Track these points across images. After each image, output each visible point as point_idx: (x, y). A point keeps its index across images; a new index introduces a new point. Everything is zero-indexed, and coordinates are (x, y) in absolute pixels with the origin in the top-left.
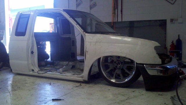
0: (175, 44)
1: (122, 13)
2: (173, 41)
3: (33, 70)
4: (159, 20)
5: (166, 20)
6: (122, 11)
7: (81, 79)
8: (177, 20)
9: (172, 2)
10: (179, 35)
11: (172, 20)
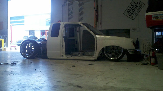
0: (135, 44)
1: (101, 25)
2: (134, 42)
3: (63, 56)
4: (125, 29)
5: (129, 29)
6: (101, 23)
7: (93, 59)
8: (136, 29)
9: (133, 19)
10: (137, 38)
11: (133, 29)
